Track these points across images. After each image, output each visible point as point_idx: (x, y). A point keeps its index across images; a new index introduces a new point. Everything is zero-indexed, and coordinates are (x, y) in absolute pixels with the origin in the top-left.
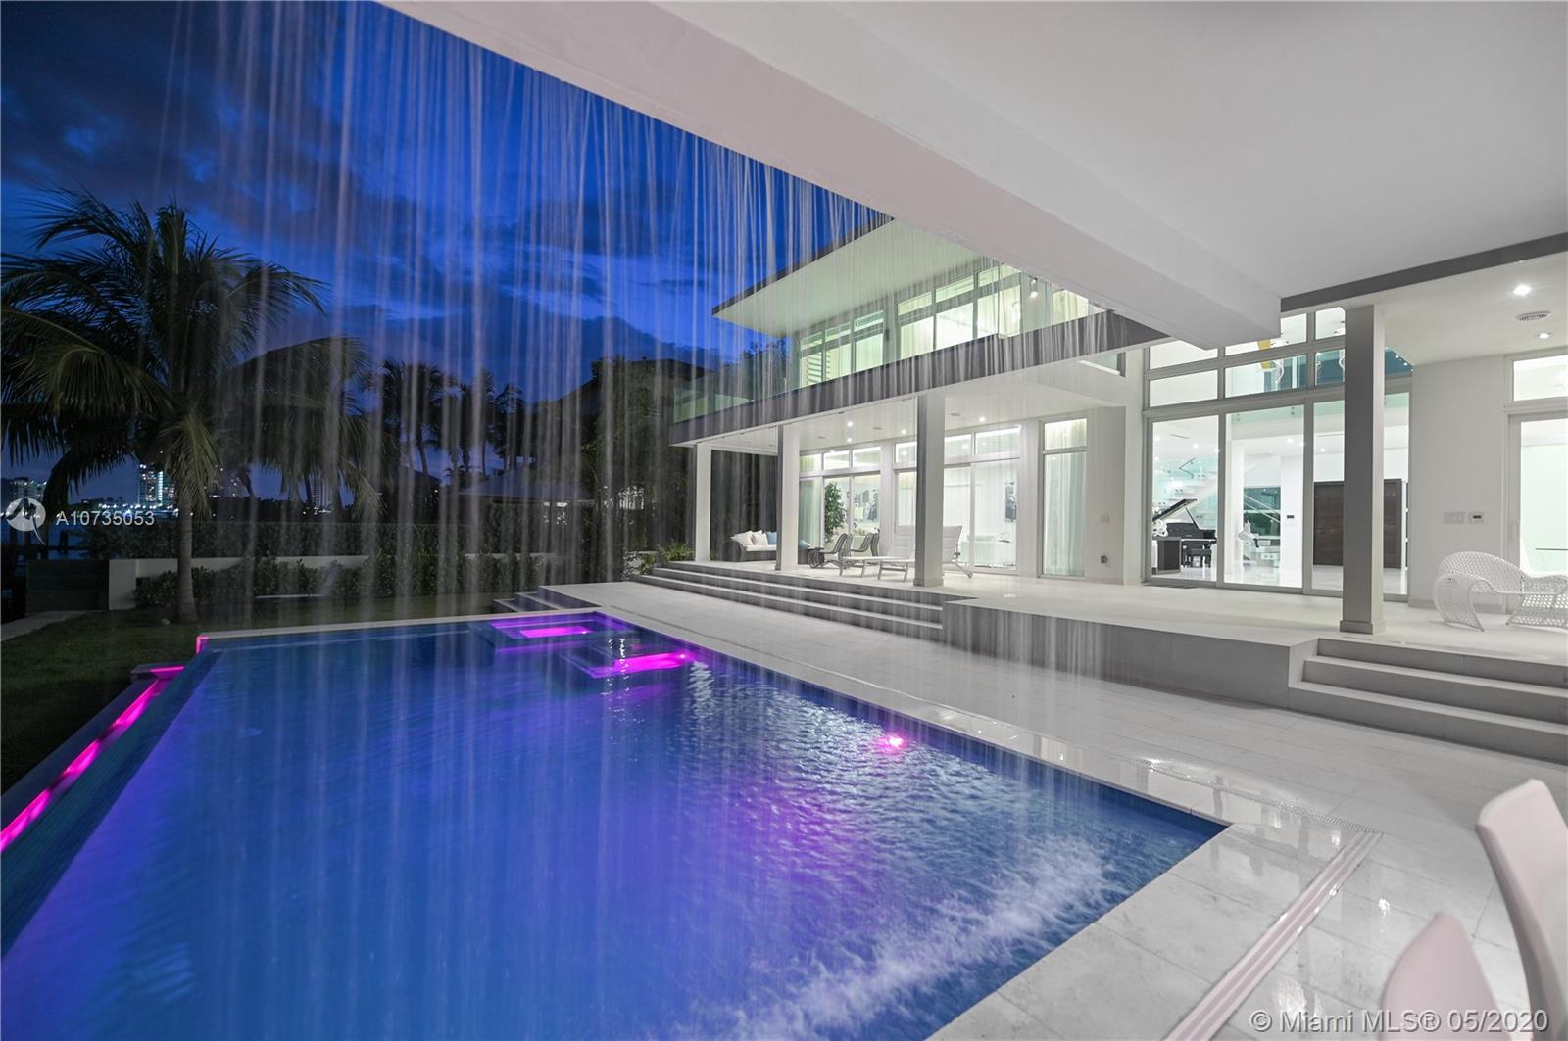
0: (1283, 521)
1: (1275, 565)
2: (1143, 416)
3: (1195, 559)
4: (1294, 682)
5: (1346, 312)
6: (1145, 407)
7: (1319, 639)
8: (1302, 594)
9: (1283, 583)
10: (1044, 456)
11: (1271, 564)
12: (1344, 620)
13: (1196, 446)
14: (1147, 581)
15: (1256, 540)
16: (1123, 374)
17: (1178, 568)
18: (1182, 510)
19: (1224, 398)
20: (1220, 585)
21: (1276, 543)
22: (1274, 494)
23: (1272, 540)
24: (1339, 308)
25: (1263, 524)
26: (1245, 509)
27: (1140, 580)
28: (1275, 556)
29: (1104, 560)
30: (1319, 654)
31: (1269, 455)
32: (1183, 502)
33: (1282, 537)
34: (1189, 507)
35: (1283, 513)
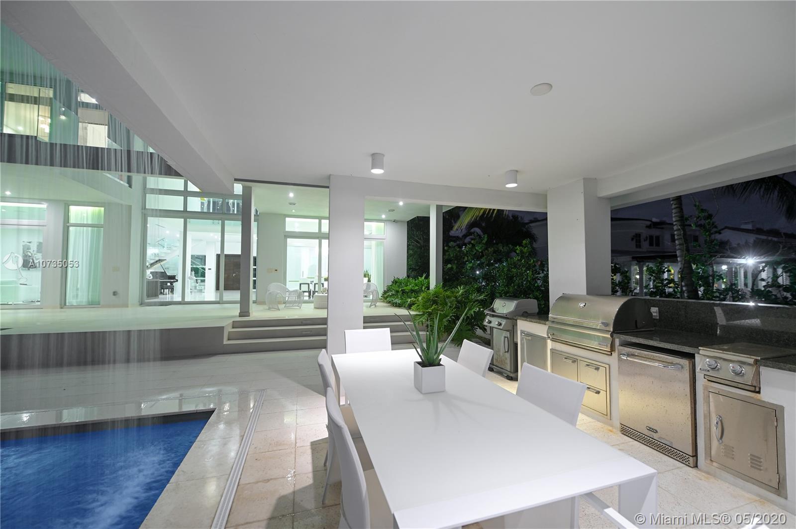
0: (207, 271)
1: (203, 291)
2: (142, 213)
3: (165, 290)
4: (226, 342)
5: (243, 187)
6: (144, 207)
7: (233, 321)
8: (219, 303)
9: (206, 299)
10: (68, 227)
11: (201, 291)
12: (240, 312)
13: (168, 232)
14: (142, 304)
15: (196, 280)
16: (130, 186)
17: (158, 296)
18: (158, 265)
19: (187, 211)
20: (183, 303)
21: (203, 281)
22: (203, 259)
23: (201, 280)
24: (241, 185)
25: (199, 273)
26: (191, 265)
27: (138, 303)
28: (203, 287)
29: (115, 293)
30: (233, 328)
31: (201, 240)
32: (160, 261)
33: (206, 278)
34: (162, 263)
35: (207, 267)
